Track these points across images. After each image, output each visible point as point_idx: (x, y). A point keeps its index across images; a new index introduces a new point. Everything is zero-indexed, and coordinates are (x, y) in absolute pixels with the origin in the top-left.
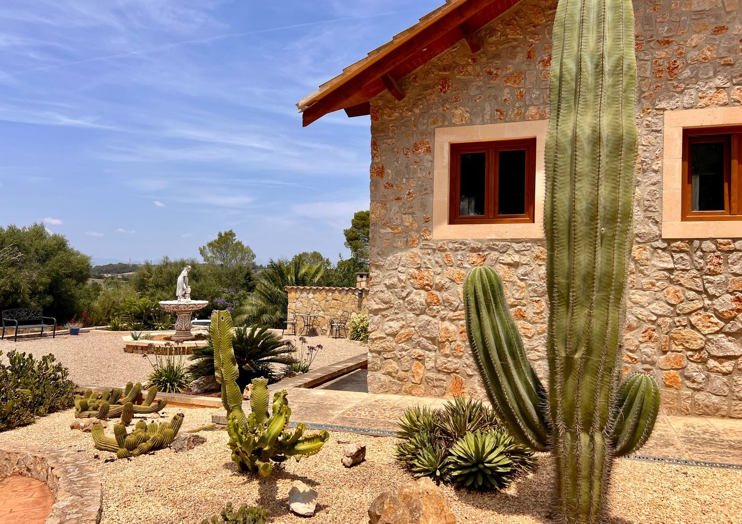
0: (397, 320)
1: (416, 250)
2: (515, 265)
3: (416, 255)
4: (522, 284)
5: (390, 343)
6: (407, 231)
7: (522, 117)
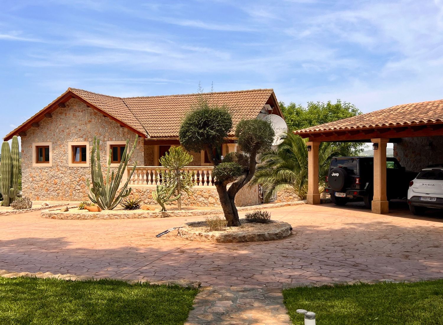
0: (27, 184)
1: (30, 169)
2: (47, 172)
3: (30, 170)
4: (48, 176)
5: (26, 189)
6: (28, 164)
7: (47, 141)
